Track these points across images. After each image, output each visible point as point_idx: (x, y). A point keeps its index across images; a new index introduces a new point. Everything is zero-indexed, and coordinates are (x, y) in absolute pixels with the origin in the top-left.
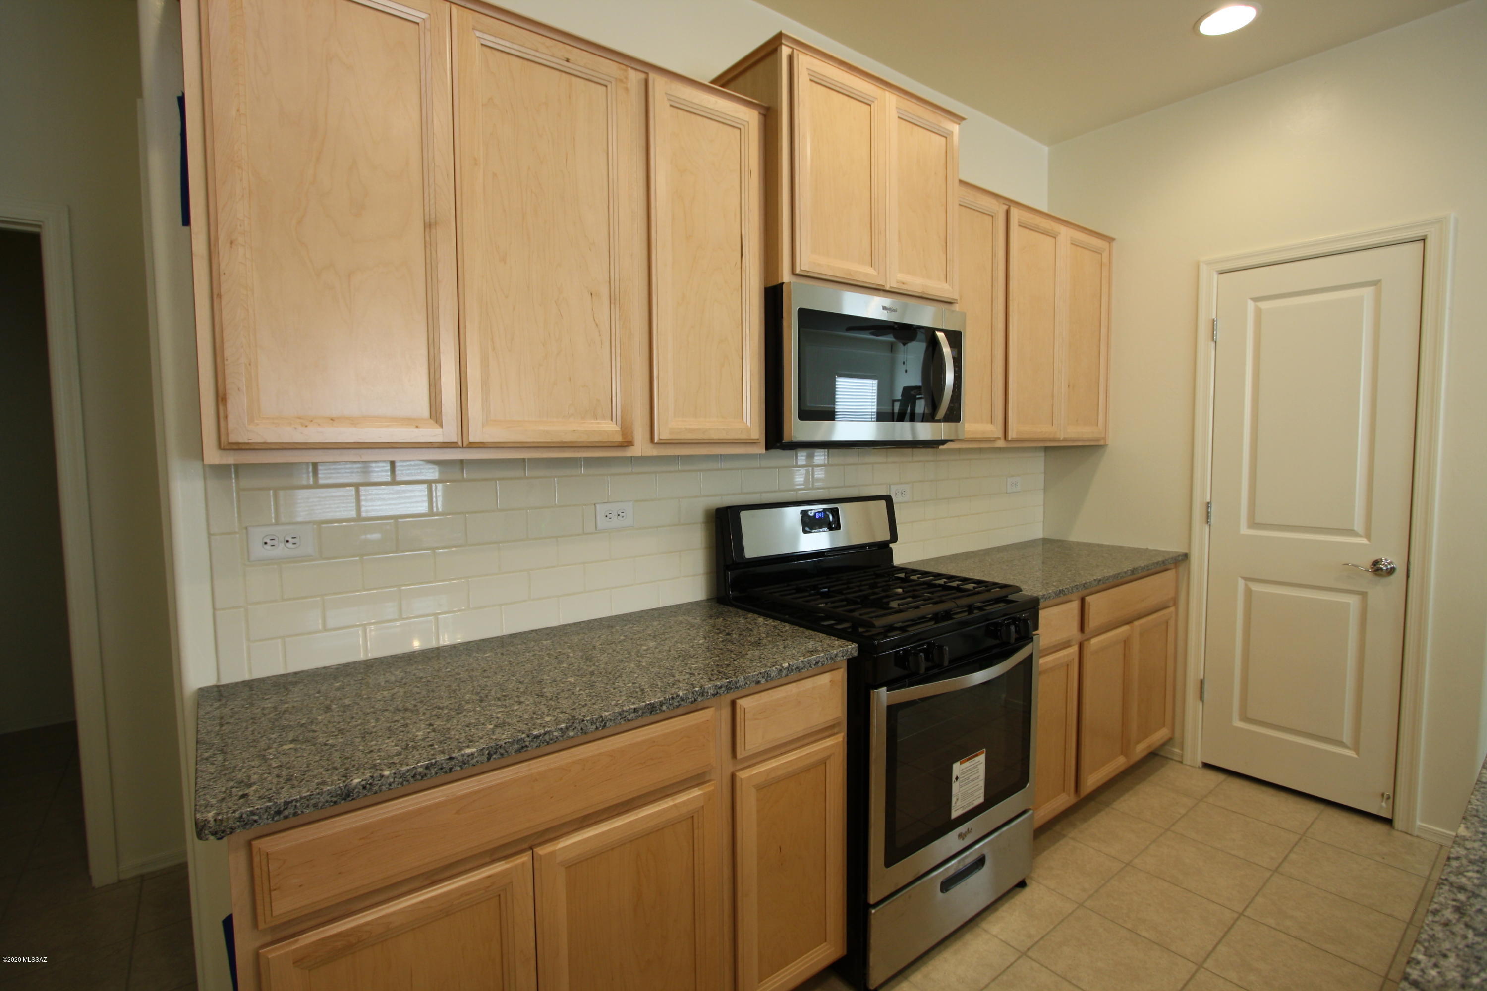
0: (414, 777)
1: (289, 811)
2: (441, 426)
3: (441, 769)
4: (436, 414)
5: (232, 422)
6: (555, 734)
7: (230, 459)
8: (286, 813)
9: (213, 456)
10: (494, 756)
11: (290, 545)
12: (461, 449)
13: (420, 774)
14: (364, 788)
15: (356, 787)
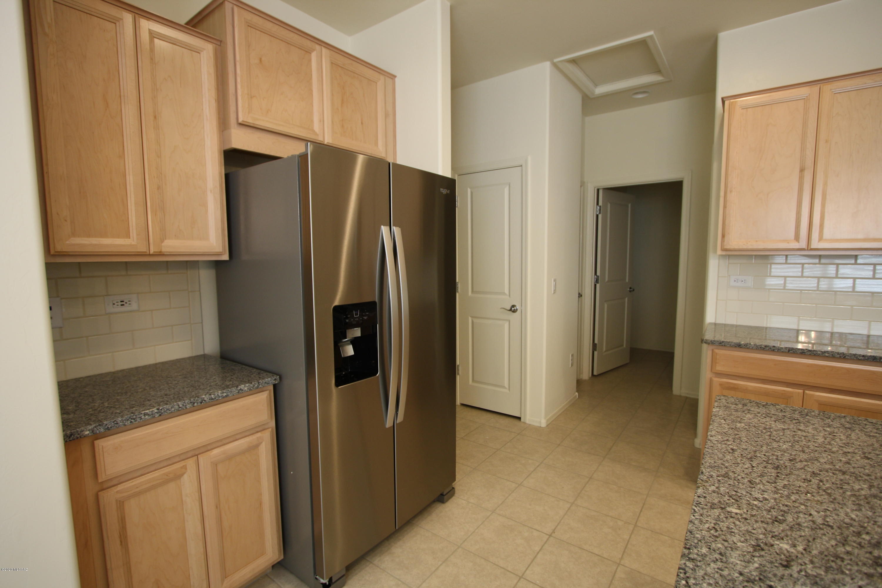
0: (761, 348)
1: (723, 344)
2: (799, 242)
3: (770, 349)
4: (797, 238)
5: (725, 243)
6: (819, 352)
7: (724, 253)
8: (722, 344)
9: (719, 252)
10: (791, 351)
11: (743, 282)
12: (807, 251)
13: (763, 347)
14: (745, 345)
15: (742, 344)
